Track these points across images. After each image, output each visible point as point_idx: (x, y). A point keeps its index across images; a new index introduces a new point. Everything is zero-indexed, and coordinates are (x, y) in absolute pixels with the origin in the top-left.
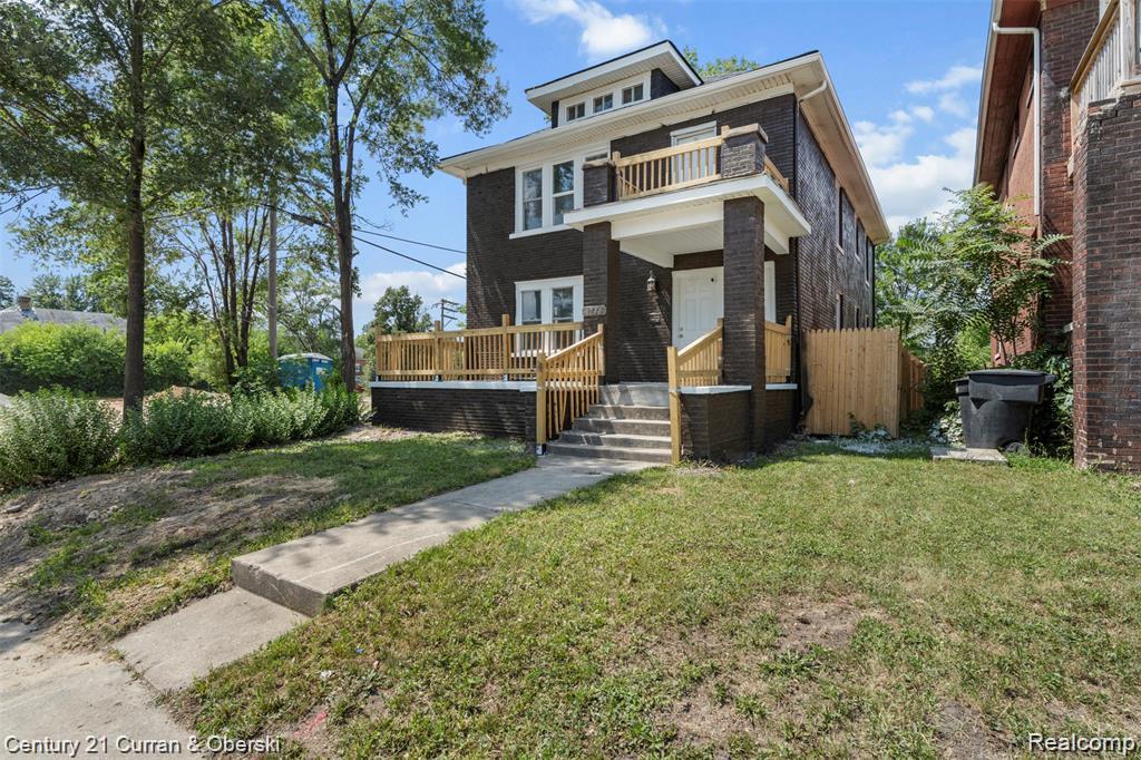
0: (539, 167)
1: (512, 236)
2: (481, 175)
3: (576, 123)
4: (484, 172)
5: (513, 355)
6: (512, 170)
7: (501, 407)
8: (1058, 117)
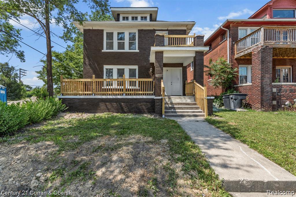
0: (112, 32)
1: (103, 51)
2: (90, 29)
3: (125, 22)
4: (91, 28)
5: (103, 88)
6: (102, 31)
7: (123, 104)
8: (233, 47)
